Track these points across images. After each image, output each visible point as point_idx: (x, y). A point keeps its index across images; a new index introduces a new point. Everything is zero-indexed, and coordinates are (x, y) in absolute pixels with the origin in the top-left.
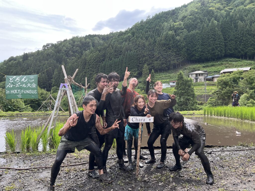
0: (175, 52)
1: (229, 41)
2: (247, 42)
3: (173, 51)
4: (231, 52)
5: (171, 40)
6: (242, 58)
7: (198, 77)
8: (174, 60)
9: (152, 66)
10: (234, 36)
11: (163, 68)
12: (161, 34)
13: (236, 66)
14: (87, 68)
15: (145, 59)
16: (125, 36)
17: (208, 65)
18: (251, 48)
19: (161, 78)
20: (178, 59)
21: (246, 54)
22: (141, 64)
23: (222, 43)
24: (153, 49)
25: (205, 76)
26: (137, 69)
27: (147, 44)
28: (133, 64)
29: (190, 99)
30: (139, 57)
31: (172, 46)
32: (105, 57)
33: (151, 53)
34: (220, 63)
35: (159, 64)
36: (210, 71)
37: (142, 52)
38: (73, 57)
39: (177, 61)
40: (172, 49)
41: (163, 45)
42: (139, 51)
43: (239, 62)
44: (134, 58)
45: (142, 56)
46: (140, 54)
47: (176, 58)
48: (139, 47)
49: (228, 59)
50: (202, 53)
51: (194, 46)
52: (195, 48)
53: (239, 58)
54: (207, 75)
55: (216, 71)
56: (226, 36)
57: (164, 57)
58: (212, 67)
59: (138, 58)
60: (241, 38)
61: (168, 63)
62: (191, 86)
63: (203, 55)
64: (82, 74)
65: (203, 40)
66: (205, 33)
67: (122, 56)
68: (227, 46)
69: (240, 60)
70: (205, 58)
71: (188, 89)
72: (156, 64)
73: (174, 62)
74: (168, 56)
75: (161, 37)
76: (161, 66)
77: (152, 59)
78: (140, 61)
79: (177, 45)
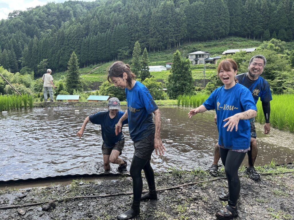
0: (174, 27)
1: (235, 16)
2: (255, 18)
3: (171, 26)
4: (236, 30)
5: (170, 12)
6: (248, 38)
7: (198, 58)
8: (172, 37)
9: (147, 44)
10: (242, 10)
11: (159, 47)
12: (158, 4)
13: (240, 47)
14: (66, 44)
15: (138, 35)
16: (114, 5)
17: (211, 44)
18: (259, 26)
19: (157, 59)
20: (177, 36)
21: (252, 32)
22: (133, 40)
23: (227, 19)
24: (148, 23)
25: (205, 57)
26: (128, 47)
27: (140, 15)
28: (123, 41)
29: (186, 84)
30: (131, 32)
31: (170, 20)
32: (88, 31)
33: (145, 27)
34: (223, 43)
35: (155, 42)
36: (212, 52)
37: (134, 26)
38: (48, 29)
39: (176, 39)
40: (170, 23)
41: (159, 18)
42: (131, 25)
43: (244, 42)
44: (125, 33)
45: (134, 31)
46: (132, 28)
47: (175, 35)
48: (130, 19)
49: (232, 38)
50: (204, 30)
51: (195, 21)
52: (197, 23)
53: (244, 37)
54: (208, 57)
55: (219, 52)
56: (232, 10)
57: (161, 33)
58: (214, 47)
59: (129, 33)
60: (249, 13)
61: (165, 41)
62: (188, 69)
63: (206, 32)
64: (60, 52)
65: (207, 14)
66: (209, 5)
67: (109, 30)
68: (232, 22)
69: (246, 39)
70: (207, 36)
71: (185, 72)
72: (151, 42)
73: (172, 40)
74: (165, 33)
75: (158, 8)
76: (157, 44)
77: (146, 36)
78: (132, 37)
79: (176, 19)
